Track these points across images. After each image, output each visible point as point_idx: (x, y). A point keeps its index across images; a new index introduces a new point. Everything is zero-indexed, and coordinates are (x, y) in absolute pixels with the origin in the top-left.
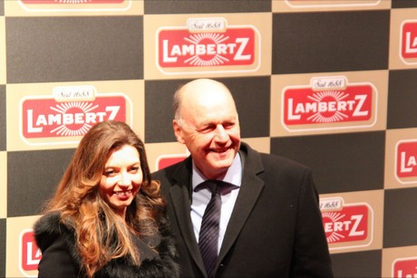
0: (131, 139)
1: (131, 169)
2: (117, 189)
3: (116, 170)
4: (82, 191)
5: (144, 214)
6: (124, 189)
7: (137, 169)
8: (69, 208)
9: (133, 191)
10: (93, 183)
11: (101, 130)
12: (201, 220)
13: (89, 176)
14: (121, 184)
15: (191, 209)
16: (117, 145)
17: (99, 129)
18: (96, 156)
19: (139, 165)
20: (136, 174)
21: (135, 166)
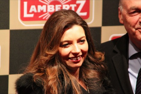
0: (78, 21)
1: (80, 41)
2: (71, 56)
3: (70, 43)
4: (47, 58)
6: (76, 55)
7: (84, 41)
9: (82, 56)
10: (53, 53)
13: (51, 48)
14: (73, 52)
16: (69, 26)
17: (56, 16)
18: (55, 34)
19: (84, 39)
20: (83, 44)
21: (82, 39)
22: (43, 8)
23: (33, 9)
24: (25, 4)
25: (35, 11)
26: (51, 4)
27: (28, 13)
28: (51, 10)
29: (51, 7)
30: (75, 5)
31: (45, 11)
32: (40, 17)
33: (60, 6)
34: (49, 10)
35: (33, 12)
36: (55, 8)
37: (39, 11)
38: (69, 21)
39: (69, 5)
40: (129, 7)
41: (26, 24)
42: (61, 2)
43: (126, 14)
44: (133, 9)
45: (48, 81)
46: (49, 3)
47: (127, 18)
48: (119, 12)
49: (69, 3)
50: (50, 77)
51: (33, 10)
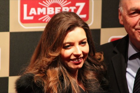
1: (81, 43)
2: (73, 57)
3: (72, 44)
4: (49, 60)
5: (90, 76)
6: (77, 56)
7: (85, 43)
8: (40, 71)
9: (83, 58)
10: (56, 55)
11: (59, 19)
12: (134, 79)
13: (54, 50)
14: (75, 53)
15: (127, 72)
16: (71, 28)
19: (86, 41)
20: (84, 46)
21: (84, 41)
22: (43, 11)
23: (33, 11)
24: (25, 6)
25: (35, 13)
26: (51, 6)
27: (28, 15)
28: (51, 12)
29: (51, 10)
30: (75, 8)
31: (44, 13)
32: (40, 19)
33: (60, 8)
34: (49, 13)
35: (33, 15)
36: (54, 10)
37: (39, 13)
38: (72, 23)
39: (69, 7)
40: (129, 8)
41: (25, 26)
42: (61, 5)
43: (126, 15)
44: (133, 10)
45: (49, 83)
46: (49, 5)
47: (127, 19)
48: (119, 13)
49: (68, 6)
50: (51, 79)
51: (33, 13)
